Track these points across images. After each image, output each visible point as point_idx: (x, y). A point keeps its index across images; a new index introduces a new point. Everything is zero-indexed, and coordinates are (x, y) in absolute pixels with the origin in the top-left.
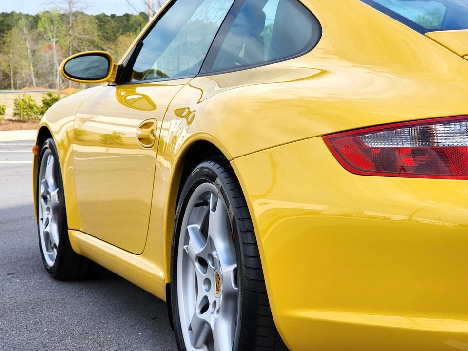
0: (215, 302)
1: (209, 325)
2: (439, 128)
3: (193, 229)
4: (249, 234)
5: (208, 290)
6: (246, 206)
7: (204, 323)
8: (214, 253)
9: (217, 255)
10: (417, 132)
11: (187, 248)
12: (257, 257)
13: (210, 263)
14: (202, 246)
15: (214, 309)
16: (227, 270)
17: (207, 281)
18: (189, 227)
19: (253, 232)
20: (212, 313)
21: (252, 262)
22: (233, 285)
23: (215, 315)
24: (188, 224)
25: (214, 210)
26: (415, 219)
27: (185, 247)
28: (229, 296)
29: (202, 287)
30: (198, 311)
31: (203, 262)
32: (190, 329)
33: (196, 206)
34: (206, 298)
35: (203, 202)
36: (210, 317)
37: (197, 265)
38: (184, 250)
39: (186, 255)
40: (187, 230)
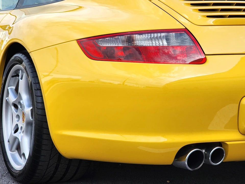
0: (22, 127)
1: (18, 139)
2: (137, 37)
3: (11, 89)
4: (39, 91)
5: (18, 121)
6: (37, 77)
7: (16, 138)
8: (21, 101)
9: (23, 102)
10: (126, 38)
11: (8, 99)
12: (43, 103)
13: (19, 106)
14: (15, 97)
15: (21, 131)
16: (28, 110)
17: (18, 116)
18: (9, 88)
19: (41, 90)
20: (20, 133)
21: (40, 106)
22: (30, 118)
23: (22, 134)
24: (8, 87)
25: (22, 79)
26: (125, 84)
27: (7, 98)
28: (29, 124)
29: (15, 119)
30: (13, 132)
31: (16, 106)
32: (9, 141)
33: (13, 77)
34: (17, 125)
35: (16, 75)
36: (19, 135)
37: (13, 107)
38: (6, 100)
39: (7, 103)
40: (8, 90)
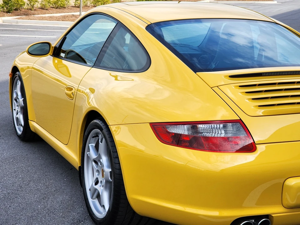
0: (101, 182)
1: (98, 190)
3: (92, 146)
4: (117, 159)
5: (98, 175)
6: (115, 146)
7: (96, 190)
8: (101, 160)
9: (102, 161)
11: (89, 154)
13: (99, 164)
14: (96, 155)
15: (101, 184)
16: (107, 170)
17: (98, 171)
18: (90, 145)
19: (118, 158)
20: (100, 186)
22: (110, 178)
23: (102, 188)
24: (89, 144)
25: (101, 142)
27: (88, 153)
28: (108, 182)
29: (96, 174)
30: (94, 184)
31: (96, 162)
32: (90, 190)
33: (93, 137)
34: (97, 178)
35: (97, 135)
36: (99, 188)
37: (94, 163)
38: (87, 154)
39: (88, 158)
40: (89, 146)
